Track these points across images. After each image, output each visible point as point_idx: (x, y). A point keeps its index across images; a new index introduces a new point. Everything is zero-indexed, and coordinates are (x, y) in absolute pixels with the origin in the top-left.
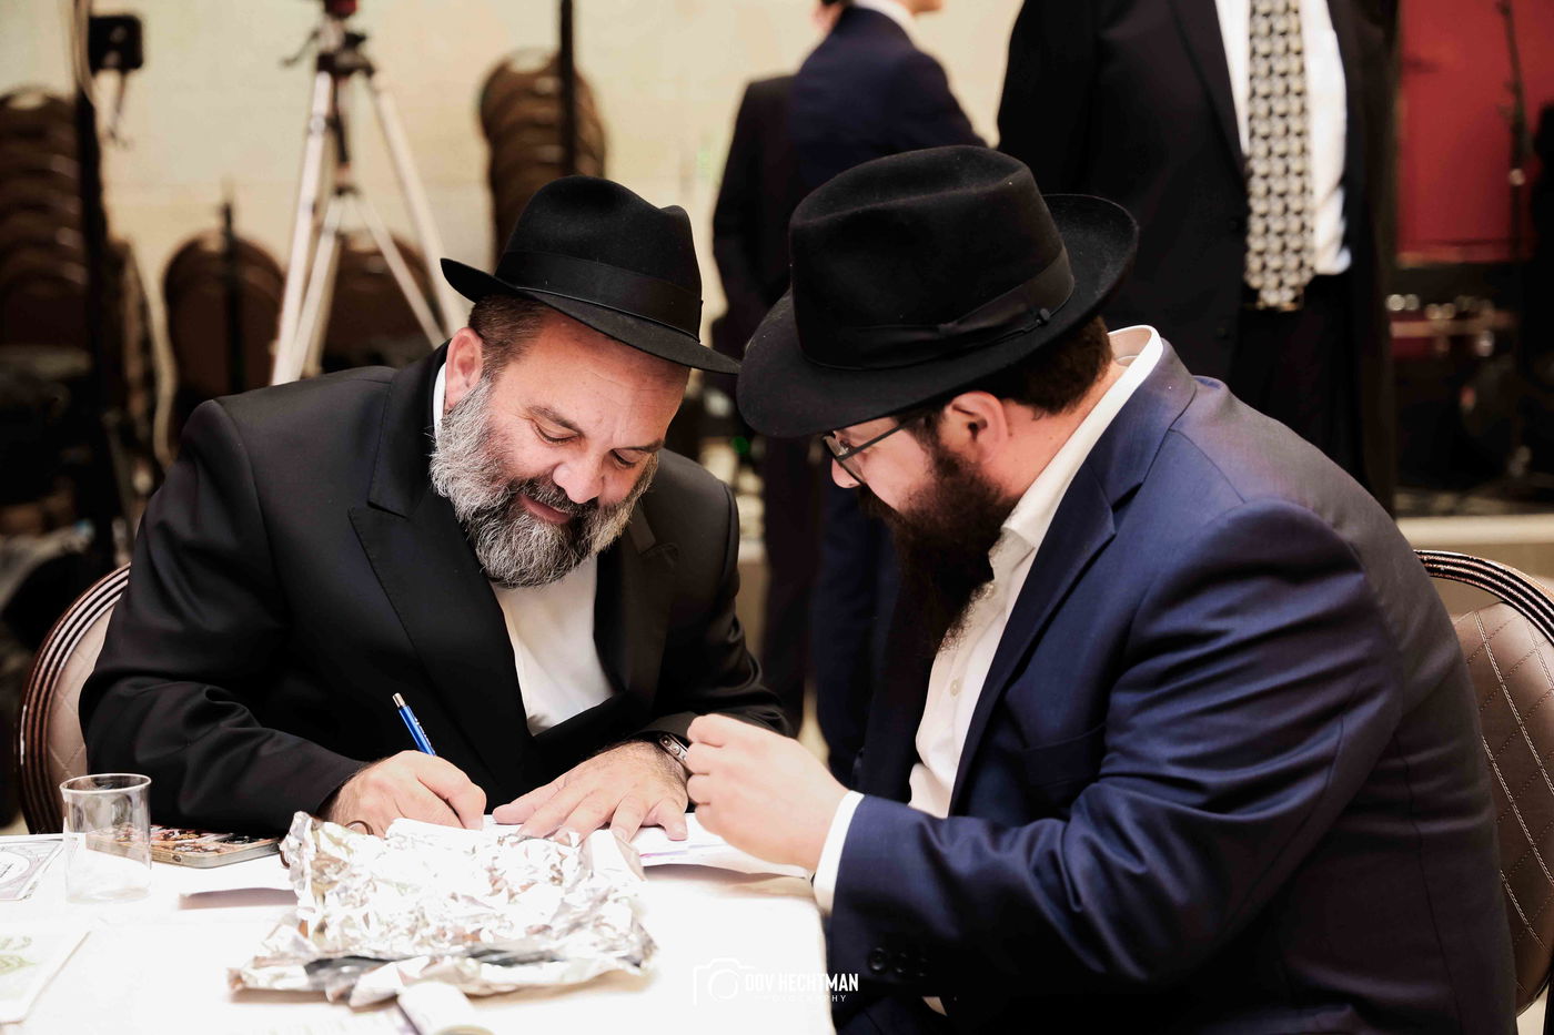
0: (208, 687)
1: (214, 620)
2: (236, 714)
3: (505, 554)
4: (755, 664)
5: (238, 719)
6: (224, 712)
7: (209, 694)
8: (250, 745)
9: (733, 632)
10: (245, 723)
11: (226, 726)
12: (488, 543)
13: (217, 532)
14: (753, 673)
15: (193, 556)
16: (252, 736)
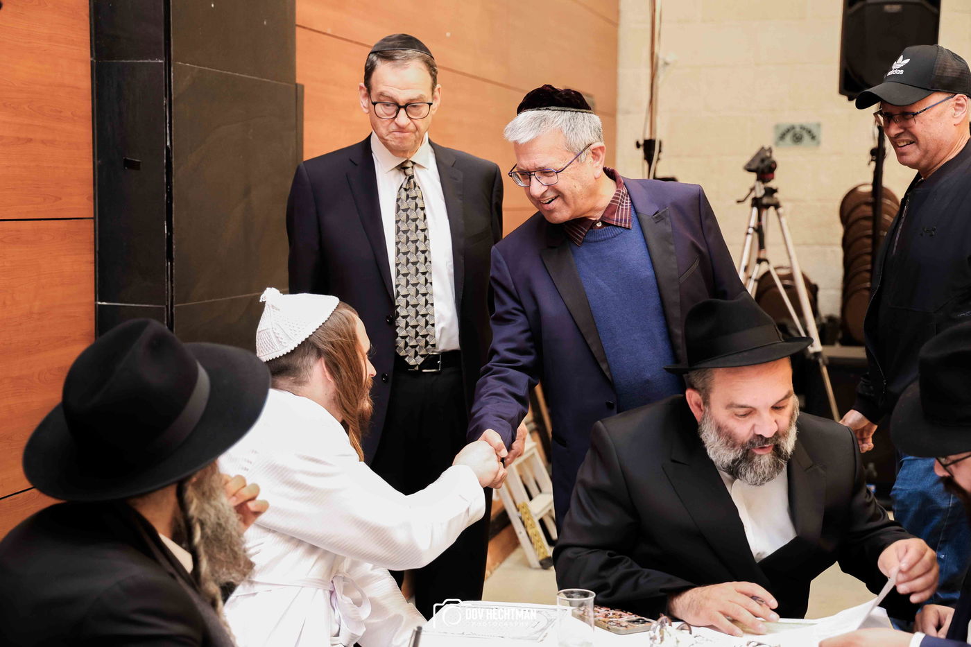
0: (608, 552)
1: (605, 520)
2: (623, 562)
3: (752, 474)
4: (881, 509)
5: (627, 564)
6: (619, 561)
7: (609, 554)
8: (634, 578)
9: (868, 496)
10: (631, 566)
11: (621, 569)
12: (743, 473)
13: (604, 481)
14: (882, 513)
15: (596, 493)
16: (634, 573)
